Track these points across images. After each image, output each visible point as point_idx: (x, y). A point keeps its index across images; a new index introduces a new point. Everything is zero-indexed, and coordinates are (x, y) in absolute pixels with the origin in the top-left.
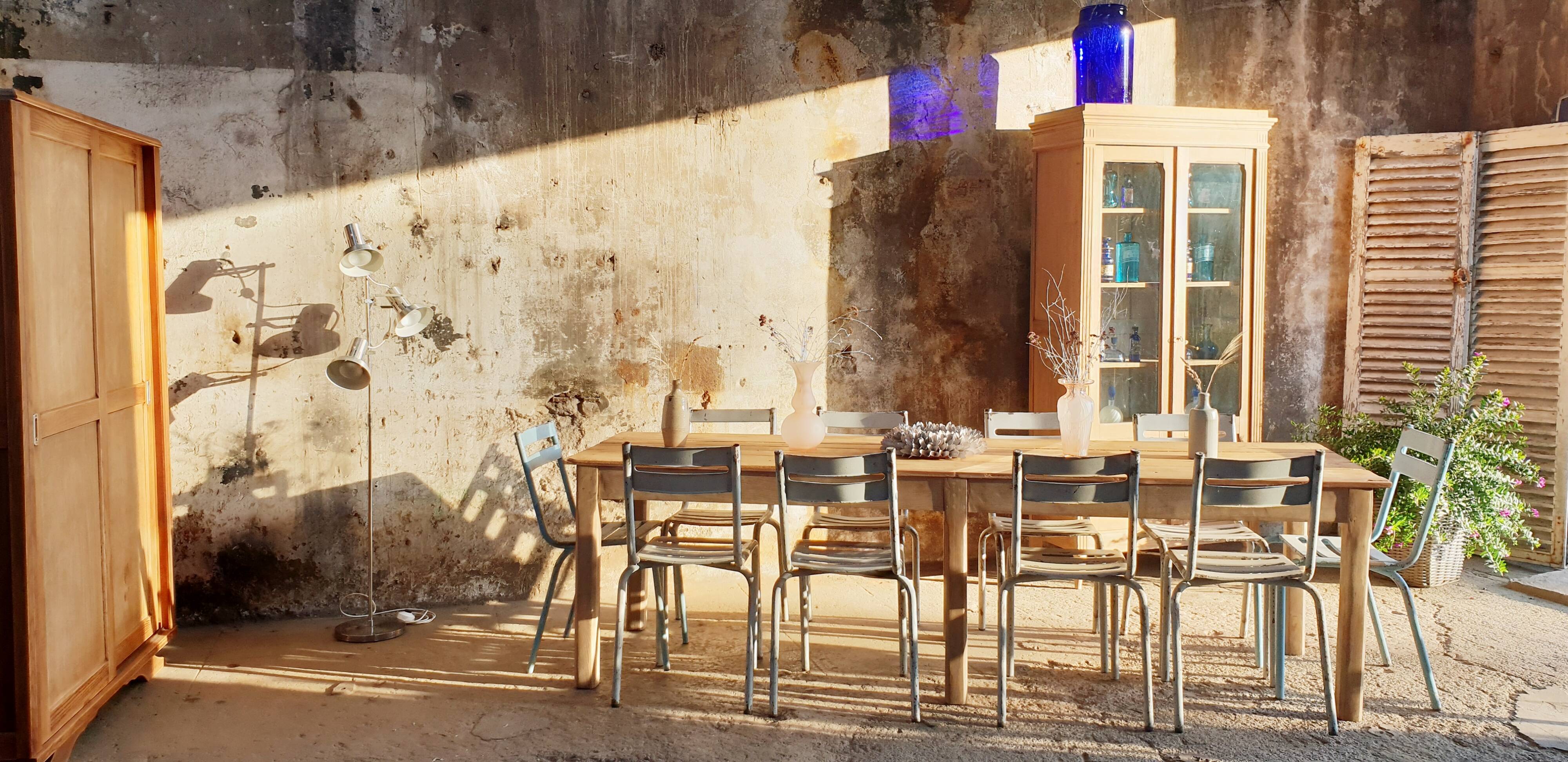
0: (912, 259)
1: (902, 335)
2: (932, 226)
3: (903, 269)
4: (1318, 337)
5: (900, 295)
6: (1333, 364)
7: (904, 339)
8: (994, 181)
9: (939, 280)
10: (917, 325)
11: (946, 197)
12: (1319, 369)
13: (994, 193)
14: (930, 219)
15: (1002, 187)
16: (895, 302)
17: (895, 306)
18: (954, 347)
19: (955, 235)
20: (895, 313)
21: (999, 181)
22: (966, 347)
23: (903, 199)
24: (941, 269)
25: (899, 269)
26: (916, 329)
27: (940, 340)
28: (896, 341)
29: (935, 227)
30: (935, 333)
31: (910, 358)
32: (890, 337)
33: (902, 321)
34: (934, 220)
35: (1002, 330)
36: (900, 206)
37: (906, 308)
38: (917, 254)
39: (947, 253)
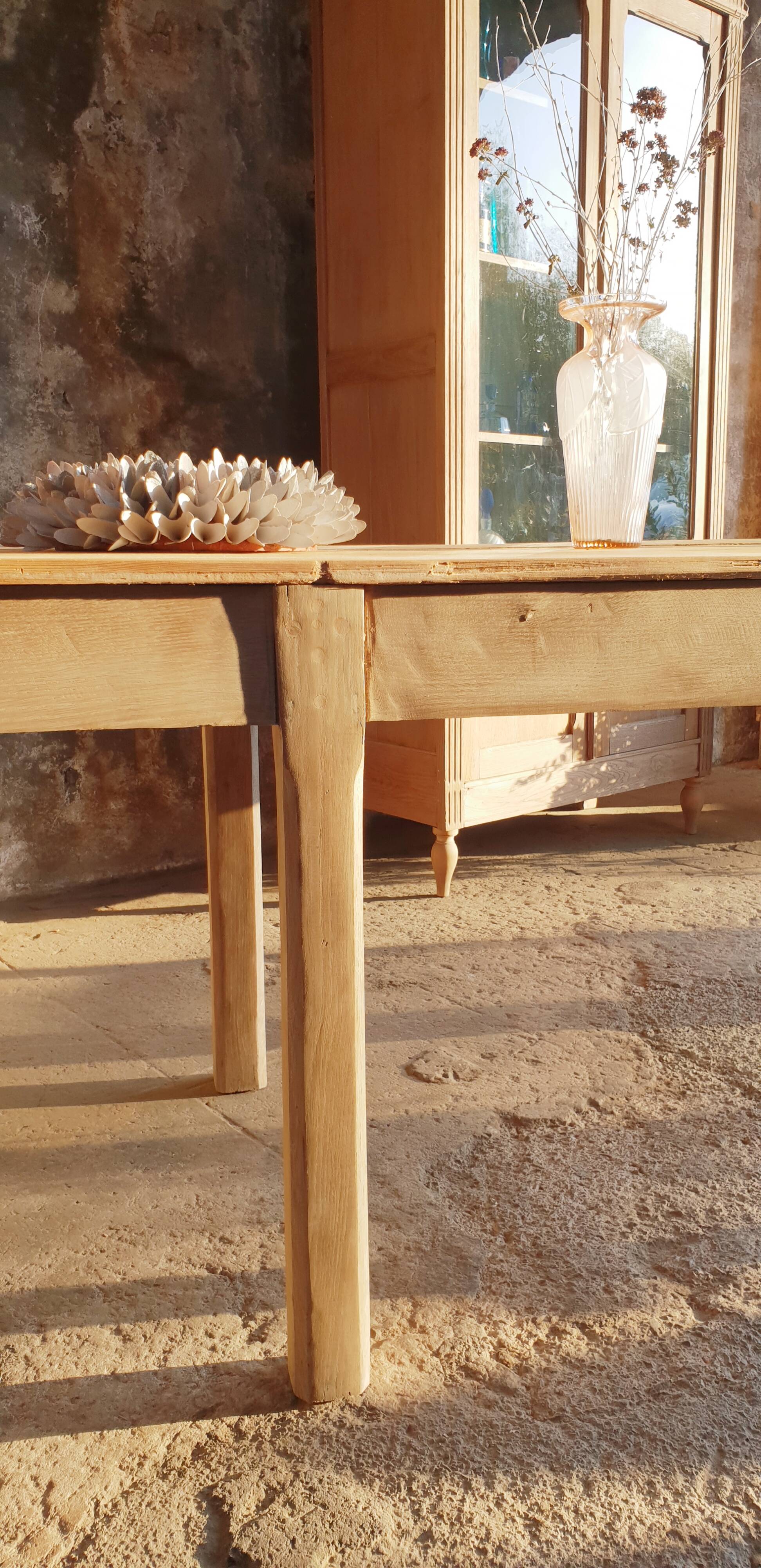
0: (58, 187)
1: (49, 372)
2: (100, 113)
3: (40, 209)
4: (736, 445)
5: (37, 275)
6: (753, 491)
7: (52, 384)
8: (227, 35)
9: (125, 250)
10: (81, 352)
11: (127, 47)
12: (736, 499)
13: (232, 66)
14: (94, 97)
15: (247, 56)
16: (26, 290)
17: (28, 299)
18: (167, 411)
19: (155, 147)
20: (26, 317)
21: (239, 39)
22: (191, 414)
23: (24, 26)
24: (127, 224)
25: (28, 207)
26: (79, 362)
27: (136, 395)
28: (37, 387)
29: (108, 116)
30: (123, 376)
31: (71, 428)
32: (20, 374)
33: (46, 338)
34: (104, 102)
35: (260, 384)
36: (18, 43)
37: (55, 310)
38: (70, 179)
39: (139, 188)
